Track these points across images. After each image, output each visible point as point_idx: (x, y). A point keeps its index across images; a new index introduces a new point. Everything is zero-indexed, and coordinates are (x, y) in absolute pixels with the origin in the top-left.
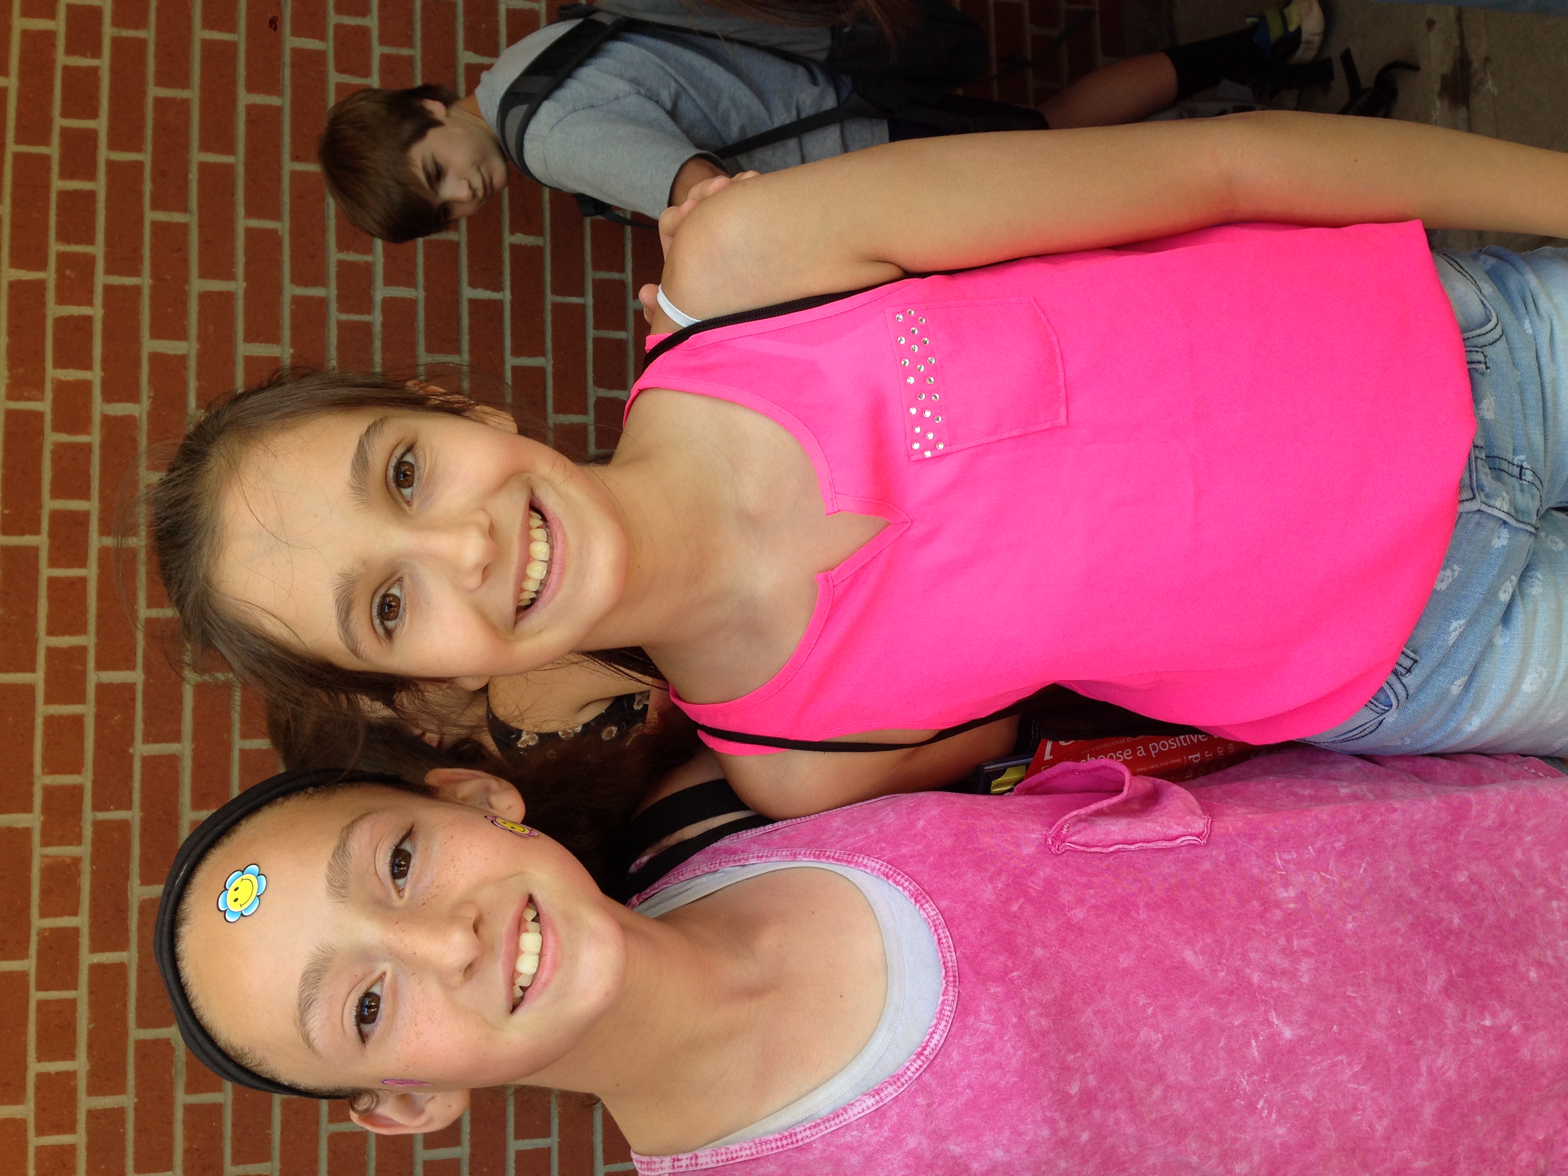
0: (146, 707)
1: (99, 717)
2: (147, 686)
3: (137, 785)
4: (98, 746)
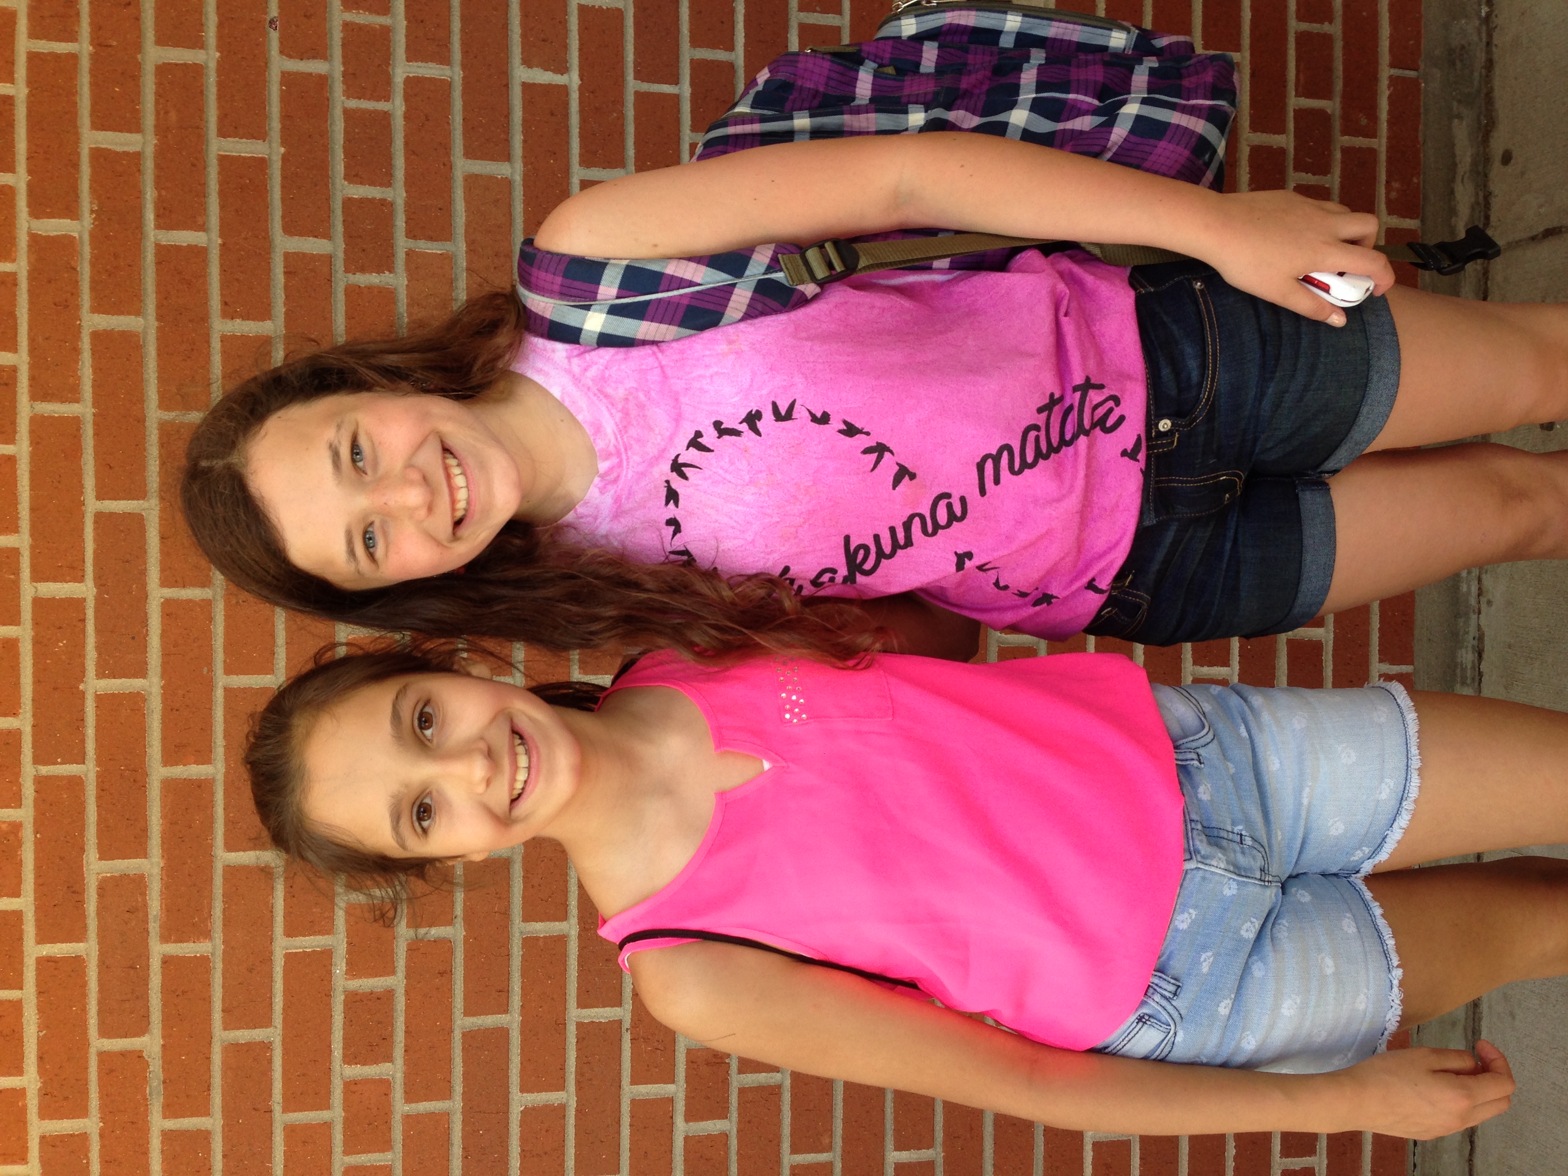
0: (98, 631)
1: (37, 642)
2: (100, 602)
3: (90, 732)
4: (37, 681)
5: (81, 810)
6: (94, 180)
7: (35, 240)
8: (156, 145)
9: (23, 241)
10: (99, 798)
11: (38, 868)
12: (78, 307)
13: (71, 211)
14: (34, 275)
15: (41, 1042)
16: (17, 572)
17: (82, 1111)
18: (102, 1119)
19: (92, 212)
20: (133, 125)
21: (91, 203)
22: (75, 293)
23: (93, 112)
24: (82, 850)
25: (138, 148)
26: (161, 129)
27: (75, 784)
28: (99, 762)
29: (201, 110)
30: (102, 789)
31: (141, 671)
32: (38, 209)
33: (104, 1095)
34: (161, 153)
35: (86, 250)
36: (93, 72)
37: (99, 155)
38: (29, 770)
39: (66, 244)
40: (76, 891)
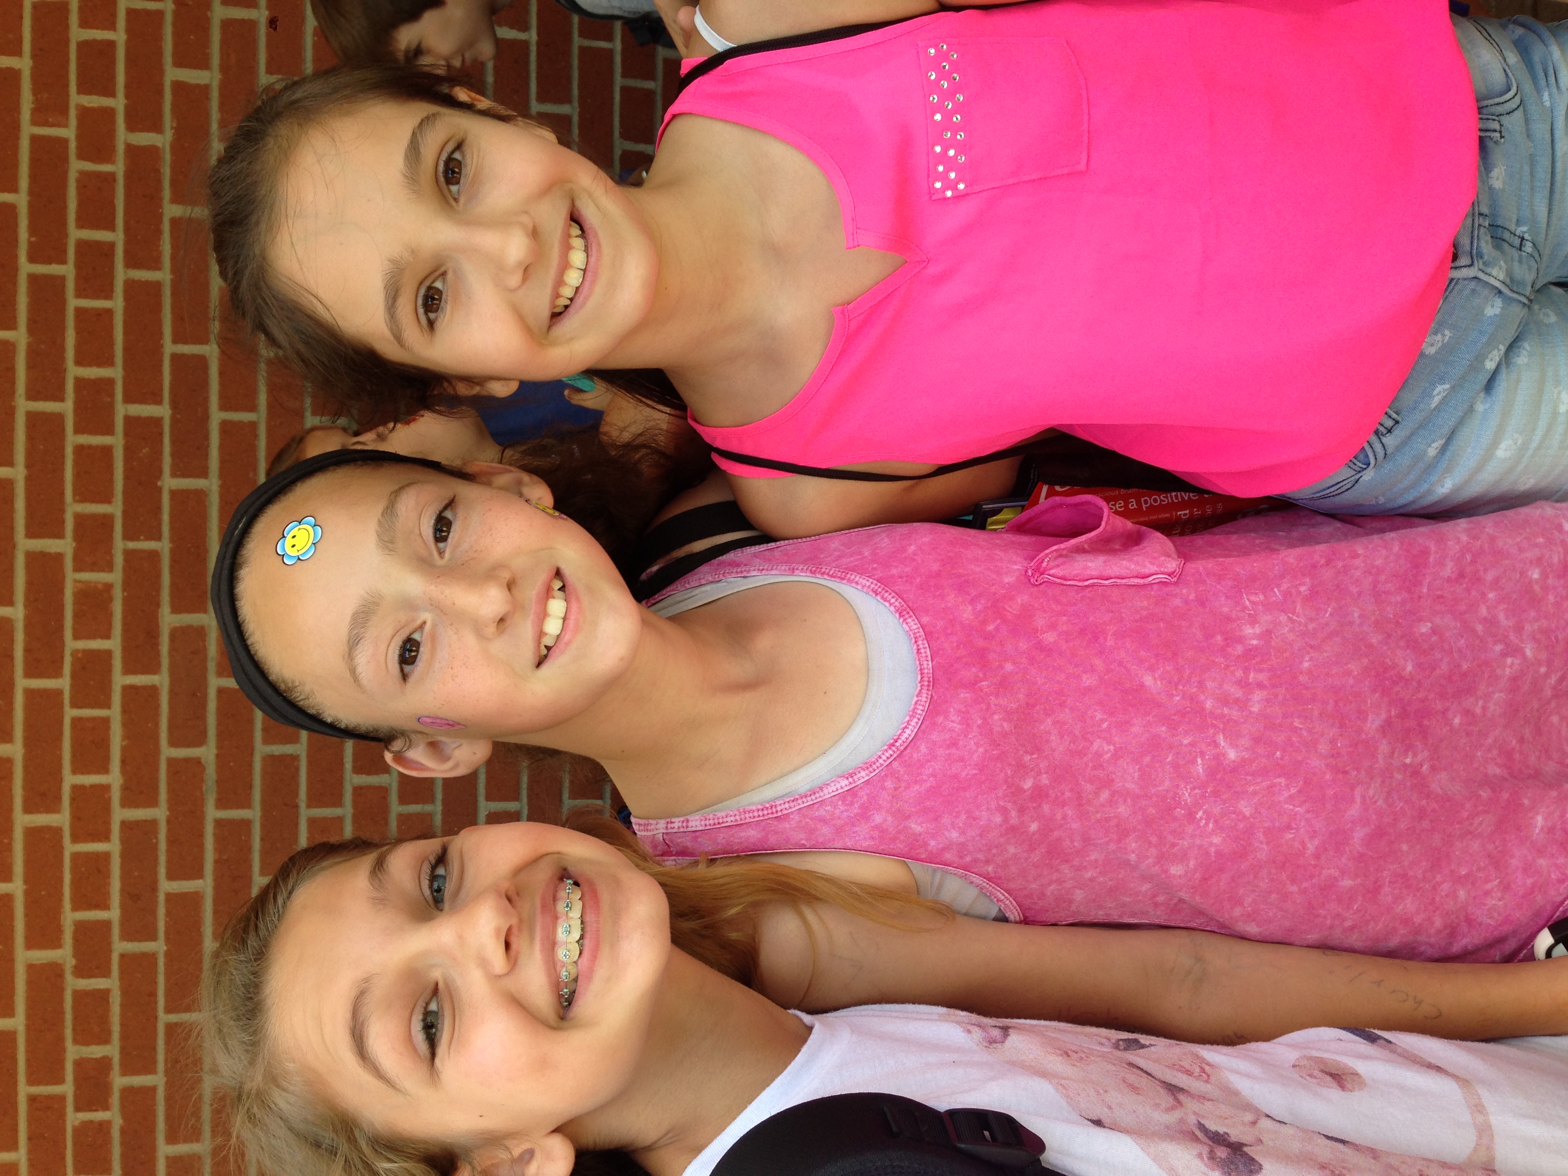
0: (173, 442)
1: (127, 448)
2: (174, 421)
3: (166, 517)
4: (127, 478)
5: (158, 576)
6: (175, 106)
7: (130, 149)
8: (220, 80)
9: (121, 148)
10: (172, 567)
11: (125, 617)
12: (161, 199)
13: (156, 127)
14: (128, 175)
15: (124, 749)
16: (112, 395)
17: (153, 802)
18: (169, 809)
19: (172, 128)
20: (203, 64)
21: (172, 122)
22: (159, 188)
23: (175, 54)
24: (158, 605)
25: (206, 81)
26: (224, 68)
27: (154, 556)
28: (172, 540)
29: (254, 55)
30: (174, 561)
31: (203, 473)
32: (132, 127)
33: (171, 791)
34: (224, 86)
35: (168, 157)
36: (175, 24)
37: (179, 87)
38: (120, 545)
39: (153, 152)
40: (153, 634)
